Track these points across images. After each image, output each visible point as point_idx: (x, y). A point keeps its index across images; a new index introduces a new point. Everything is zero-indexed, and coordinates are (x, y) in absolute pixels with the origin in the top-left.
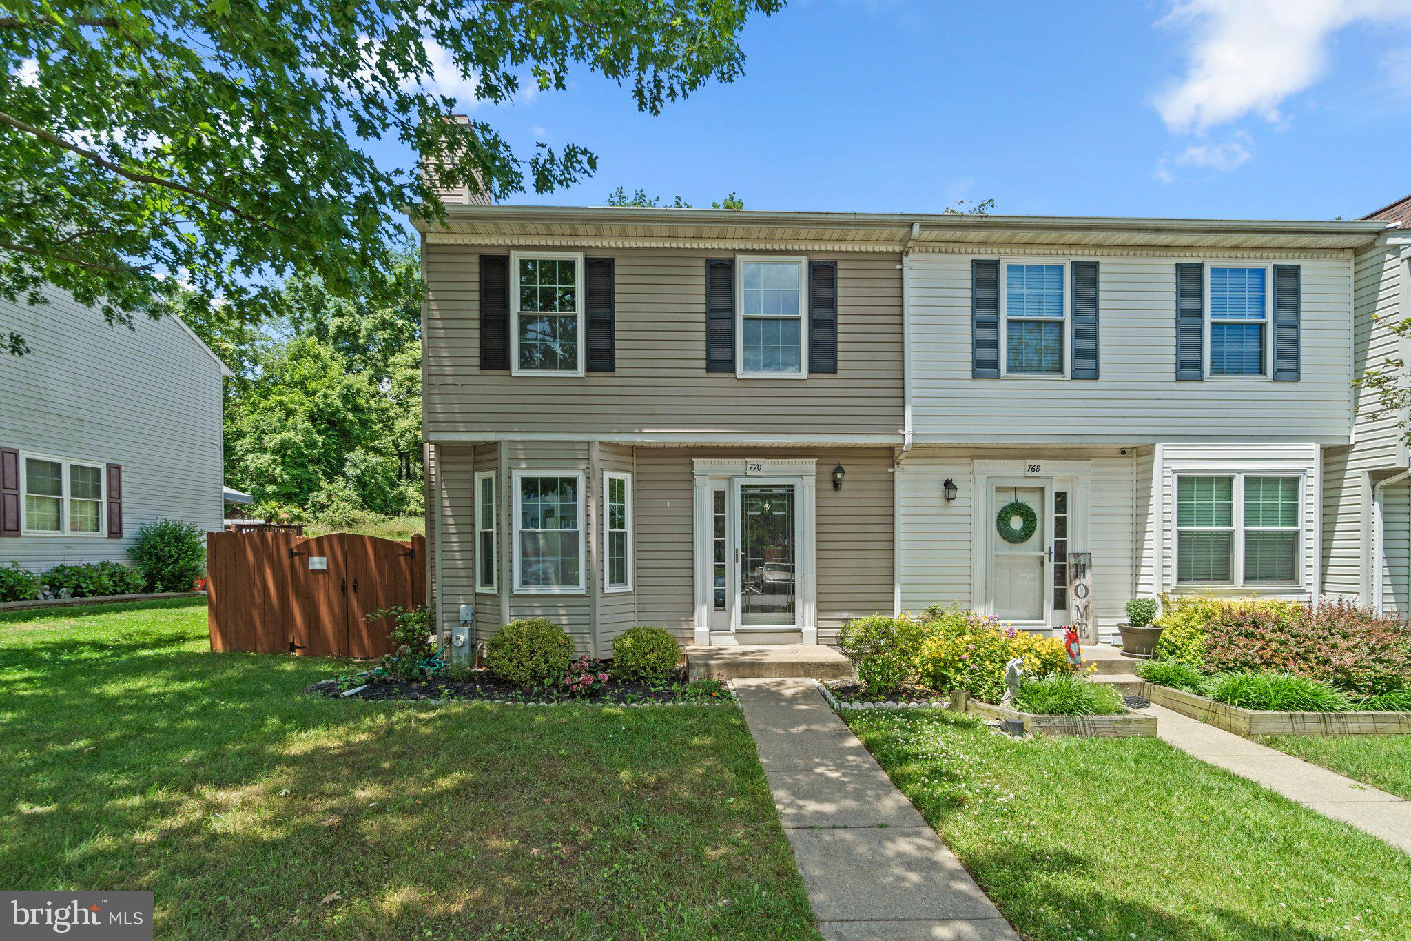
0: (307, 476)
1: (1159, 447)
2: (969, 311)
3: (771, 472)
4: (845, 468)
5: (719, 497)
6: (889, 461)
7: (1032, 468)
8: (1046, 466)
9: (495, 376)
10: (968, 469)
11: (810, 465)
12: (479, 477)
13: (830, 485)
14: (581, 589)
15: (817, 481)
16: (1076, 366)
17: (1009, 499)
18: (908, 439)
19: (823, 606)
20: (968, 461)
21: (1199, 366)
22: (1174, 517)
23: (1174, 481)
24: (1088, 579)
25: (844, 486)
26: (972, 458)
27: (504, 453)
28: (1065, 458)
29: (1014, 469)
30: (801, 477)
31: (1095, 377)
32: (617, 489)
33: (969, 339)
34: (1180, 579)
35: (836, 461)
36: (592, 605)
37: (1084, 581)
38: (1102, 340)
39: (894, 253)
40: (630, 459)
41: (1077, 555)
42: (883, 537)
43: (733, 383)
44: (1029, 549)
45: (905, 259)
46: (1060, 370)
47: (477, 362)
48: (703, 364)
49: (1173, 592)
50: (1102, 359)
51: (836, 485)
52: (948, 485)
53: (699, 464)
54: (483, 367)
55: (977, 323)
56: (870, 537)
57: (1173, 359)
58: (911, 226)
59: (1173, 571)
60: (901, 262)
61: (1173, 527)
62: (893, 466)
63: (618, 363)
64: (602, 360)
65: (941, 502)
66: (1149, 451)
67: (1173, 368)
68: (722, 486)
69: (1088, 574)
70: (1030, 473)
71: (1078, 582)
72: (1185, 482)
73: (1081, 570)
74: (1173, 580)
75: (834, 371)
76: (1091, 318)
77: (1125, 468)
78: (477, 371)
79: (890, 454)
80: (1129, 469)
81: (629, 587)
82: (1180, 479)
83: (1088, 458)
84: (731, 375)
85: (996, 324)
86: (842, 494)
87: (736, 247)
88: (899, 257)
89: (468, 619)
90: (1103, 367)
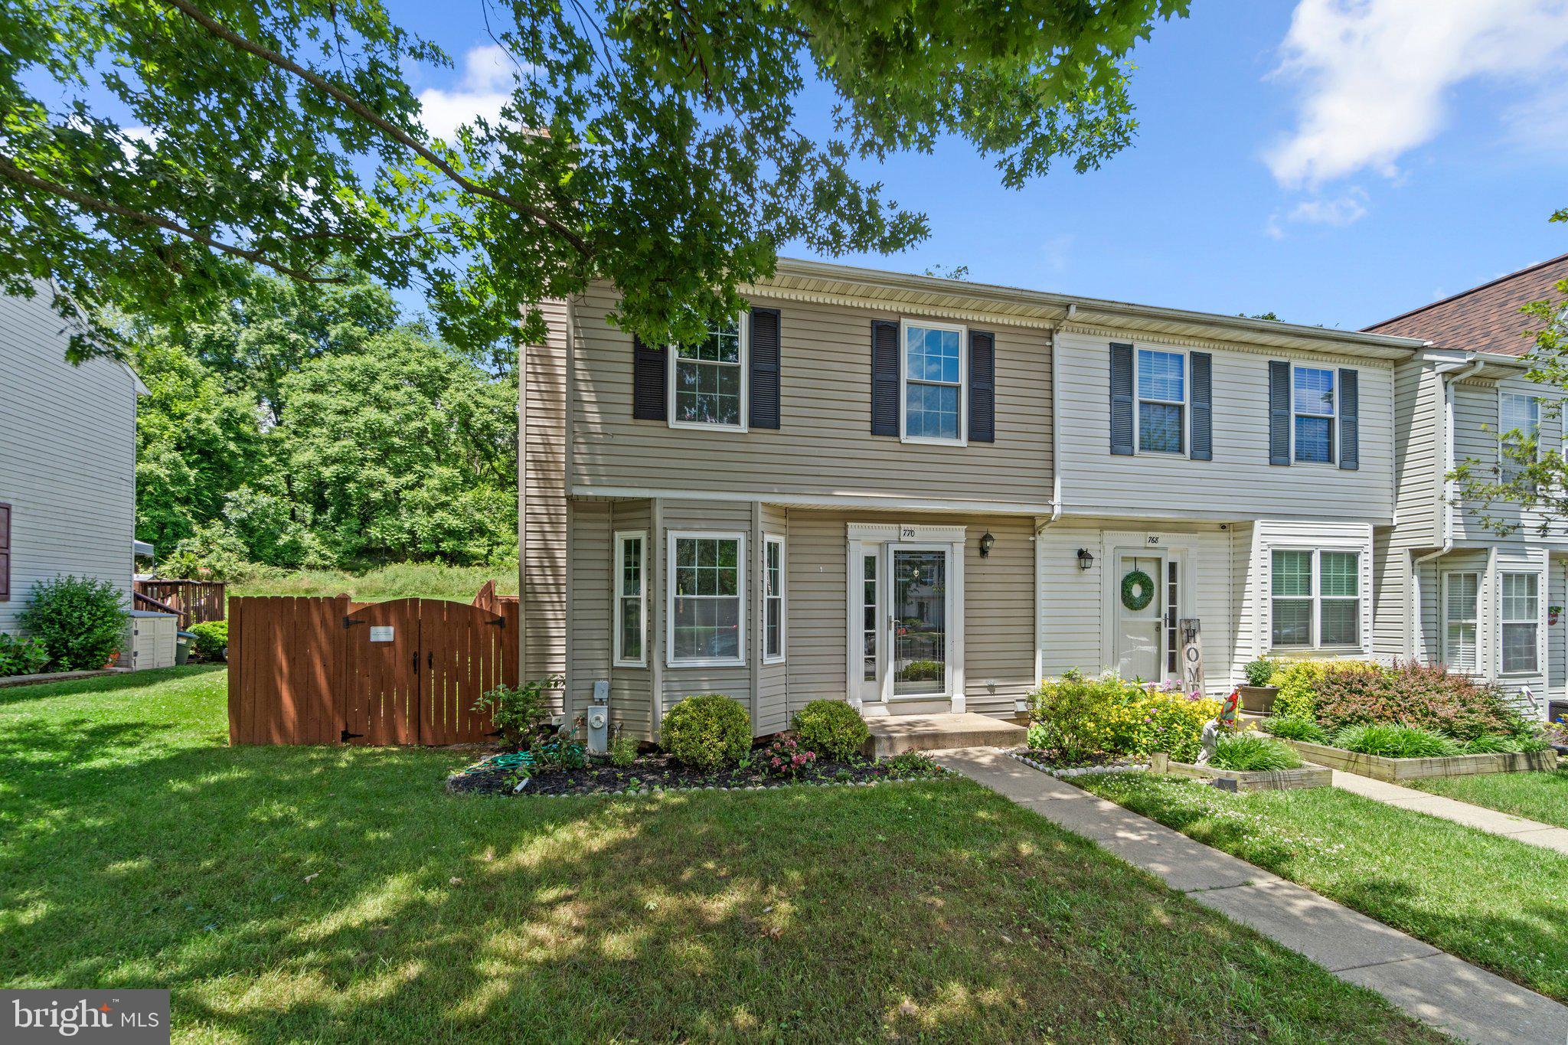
0: (173, 519)
1: (1258, 524)
2: (1107, 391)
3: (924, 538)
4: (994, 536)
5: (870, 562)
6: (1030, 530)
7: (1154, 540)
8: (1164, 538)
9: (649, 427)
10: (1098, 539)
11: (959, 532)
12: (620, 538)
13: (977, 553)
14: (741, 660)
15: (966, 548)
16: (1195, 448)
17: (1130, 568)
18: (1058, 510)
19: (971, 673)
20: (1097, 531)
21: (1287, 454)
22: (1269, 587)
23: (1269, 555)
24: (1198, 643)
25: (991, 553)
26: (1102, 529)
27: (659, 514)
28: (1176, 531)
29: (1136, 540)
30: (952, 544)
31: (1209, 458)
32: (774, 553)
33: (1107, 417)
34: (1275, 642)
35: (985, 529)
36: (752, 679)
37: (1194, 645)
38: (1214, 425)
39: (1044, 330)
40: (783, 521)
41: (1188, 621)
42: (1023, 604)
43: (898, 447)
44: (1147, 616)
45: (1056, 337)
46: (1181, 450)
47: (630, 410)
48: (868, 426)
49: (1269, 655)
50: (1215, 442)
51: (984, 552)
52: (1082, 555)
53: (854, 528)
54: (636, 416)
55: (1114, 402)
56: (1013, 604)
57: (1267, 445)
58: (1068, 307)
59: (1269, 636)
60: (1051, 339)
61: (1269, 595)
62: (1034, 535)
63: (783, 420)
64: (766, 415)
65: (1074, 571)
66: (1249, 526)
67: (1267, 454)
68: (873, 551)
69: (1198, 637)
70: (1151, 545)
71: (1189, 646)
72: (1277, 555)
73: (1191, 634)
74: (1269, 644)
75: (992, 440)
76: (1205, 405)
77: (1222, 543)
78: (630, 420)
79: (1030, 524)
80: (1227, 542)
81: (782, 659)
82: (1274, 553)
83: (1195, 532)
84: (896, 439)
85: (1130, 404)
86: (987, 561)
87: (901, 310)
88: (1050, 334)
89: (605, 696)
90: (1215, 450)
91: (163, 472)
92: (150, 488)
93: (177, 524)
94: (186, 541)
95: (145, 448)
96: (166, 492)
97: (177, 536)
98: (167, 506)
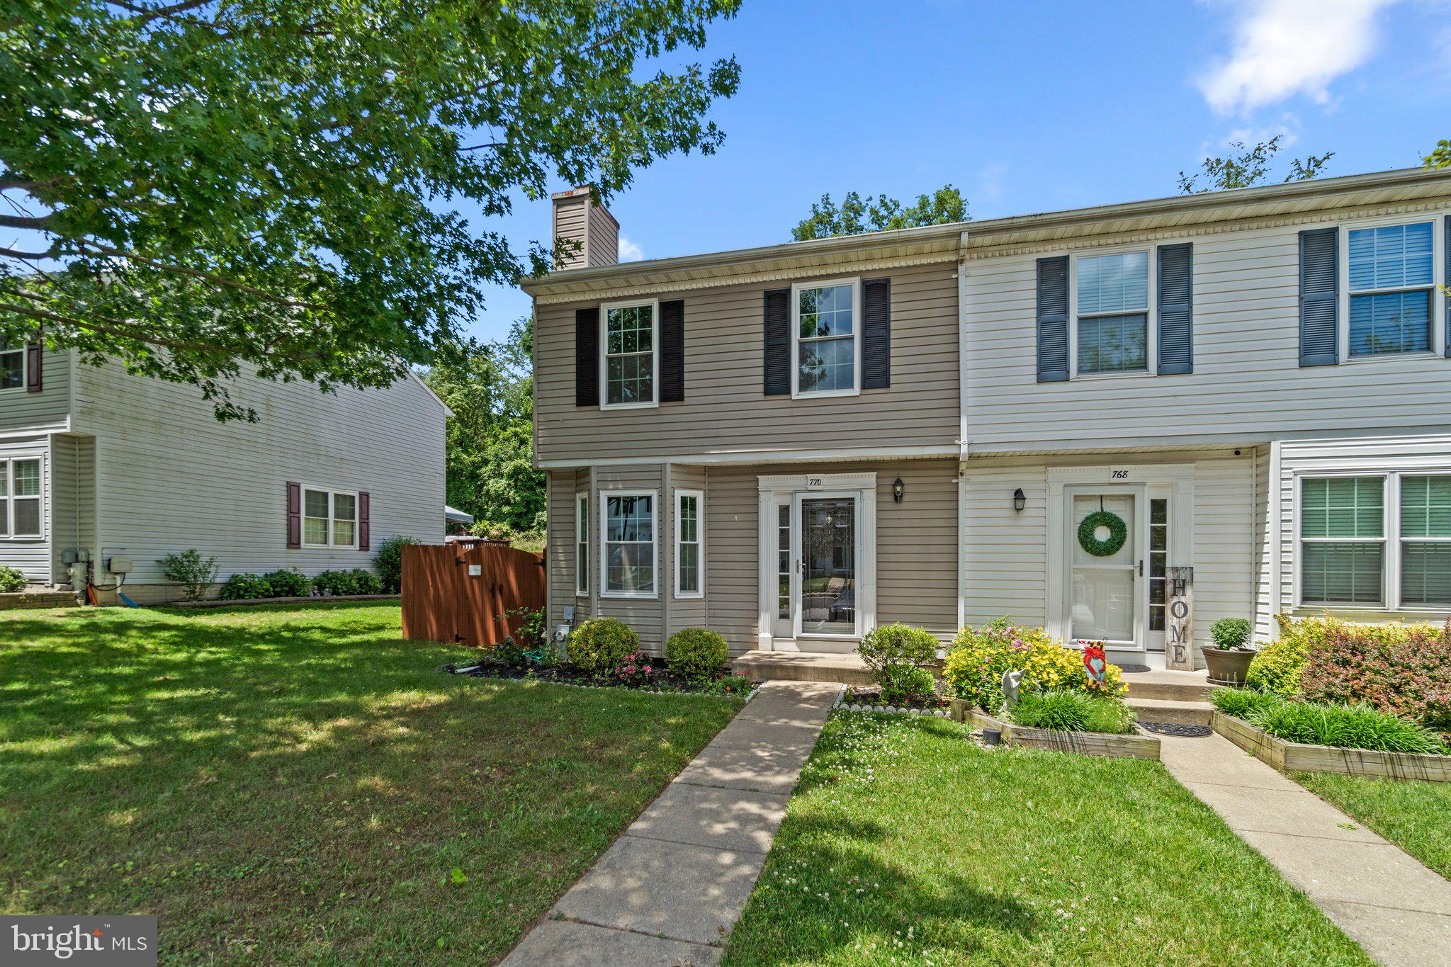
0: (534, 498)
1: (1275, 446)
2: (1034, 313)
3: (831, 487)
4: (904, 480)
5: (784, 512)
6: (952, 472)
7: (1118, 474)
8: (1135, 472)
9: (588, 412)
10: (1042, 477)
11: (870, 478)
12: (579, 497)
13: (891, 498)
14: (654, 594)
15: (878, 494)
16: (1163, 359)
17: (1094, 507)
18: (964, 450)
19: (883, 617)
20: (1042, 469)
21: (1333, 348)
22: (1297, 526)
23: (1297, 485)
24: (1188, 597)
25: (906, 498)
26: (1048, 465)
27: (594, 477)
28: (1161, 462)
29: (1101, 474)
30: (860, 490)
31: (1189, 371)
32: (688, 505)
33: (1034, 342)
34: (1305, 598)
35: (895, 473)
36: (663, 609)
37: (1183, 599)
38: (1196, 329)
39: (950, 262)
40: (702, 478)
41: (1175, 569)
42: (946, 549)
43: (789, 403)
44: (1116, 563)
45: (961, 268)
46: (1143, 365)
47: (574, 400)
48: (761, 388)
49: (1295, 614)
50: (1196, 350)
51: (898, 498)
52: (1019, 495)
53: (763, 481)
54: (578, 405)
55: (1042, 324)
56: (932, 549)
57: (1296, 343)
58: (959, 235)
59: (1296, 590)
60: (956, 271)
61: (1296, 537)
62: (957, 477)
63: (686, 393)
64: (673, 391)
65: (1013, 513)
66: (1260, 452)
67: (1296, 353)
68: (786, 501)
69: (1189, 591)
70: (1116, 480)
71: (1175, 600)
72: (1310, 485)
73: (1181, 586)
74: (1295, 599)
75: (887, 385)
76: (1184, 307)
77: (1242, 470)
78: (574, 408)
79: (953, 463)
80: (1249, 471)
81: (700, 594)
82: (1305, 482)
83: (1192, 461)
84: (786, 397)
85: (1065, 323)
86: (903, 506)
87: (791, 276)
88: (954, 266)
89: (571, 618)
90: (1196, 359)
91: (527, 465)
92: (521, 477)
93: (537, 502)
94: (540, 513)
95: (519, 448)
96: (531, 479)
97: (537, 510)
98: (532, 488)
